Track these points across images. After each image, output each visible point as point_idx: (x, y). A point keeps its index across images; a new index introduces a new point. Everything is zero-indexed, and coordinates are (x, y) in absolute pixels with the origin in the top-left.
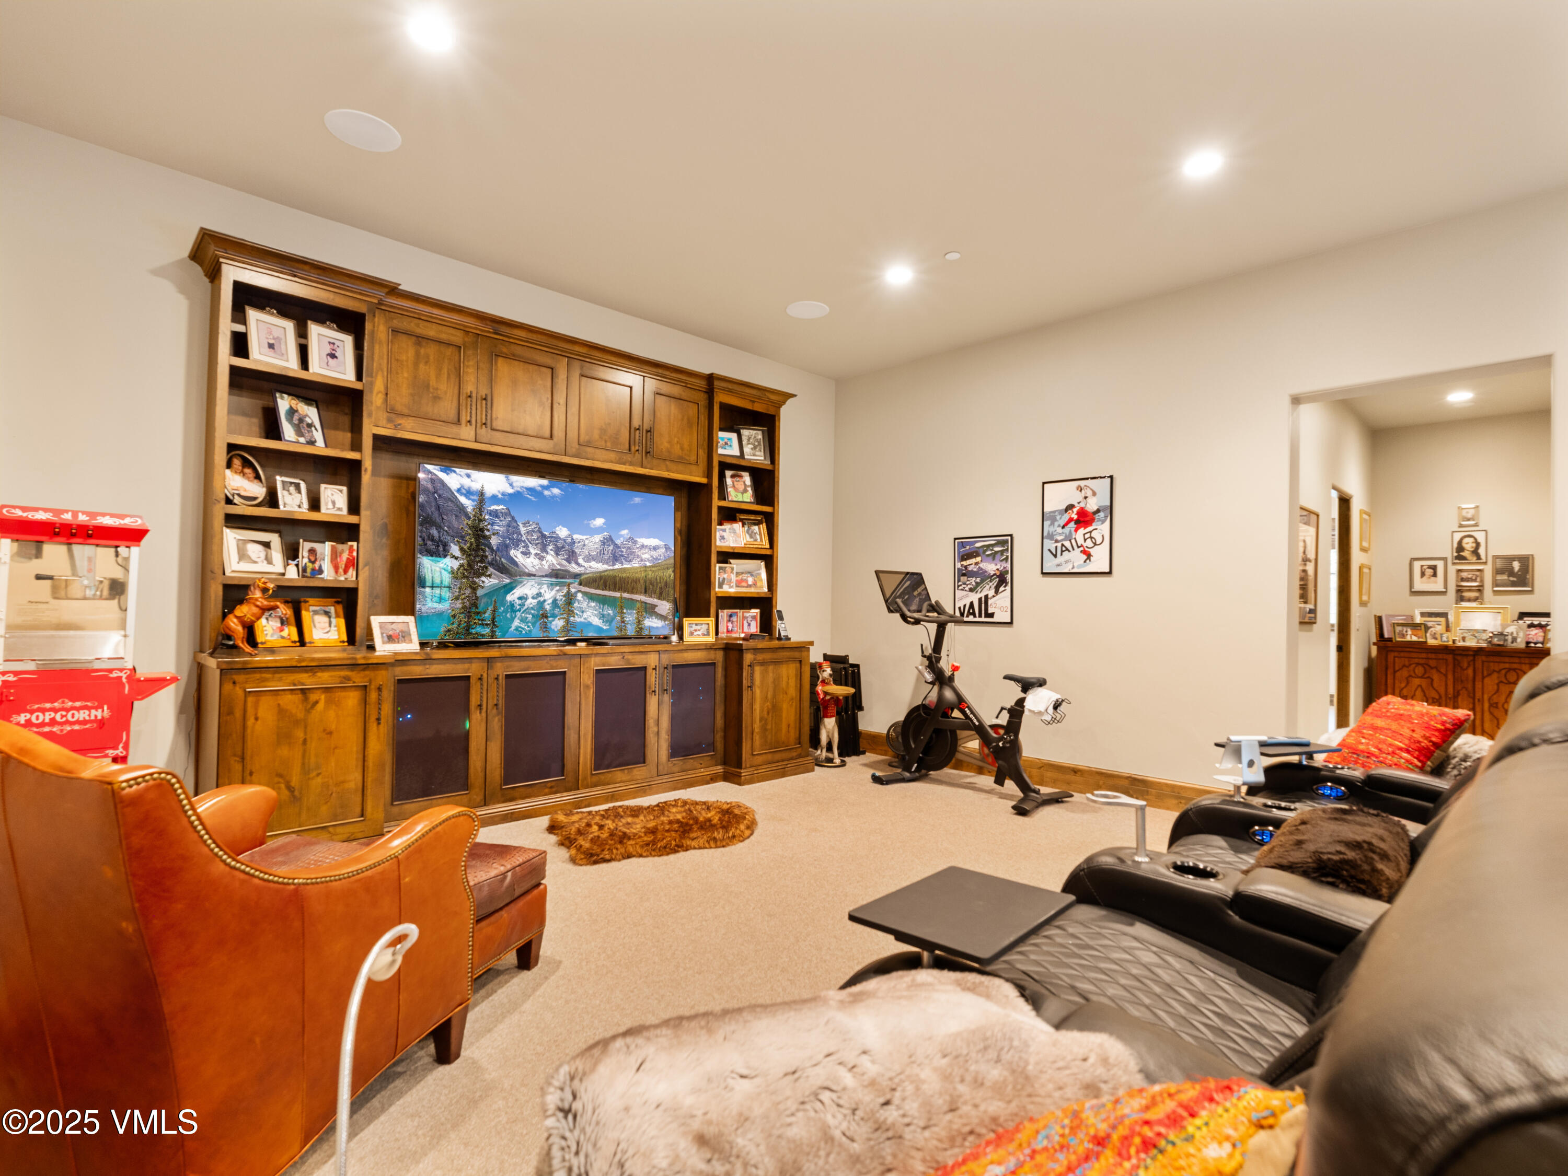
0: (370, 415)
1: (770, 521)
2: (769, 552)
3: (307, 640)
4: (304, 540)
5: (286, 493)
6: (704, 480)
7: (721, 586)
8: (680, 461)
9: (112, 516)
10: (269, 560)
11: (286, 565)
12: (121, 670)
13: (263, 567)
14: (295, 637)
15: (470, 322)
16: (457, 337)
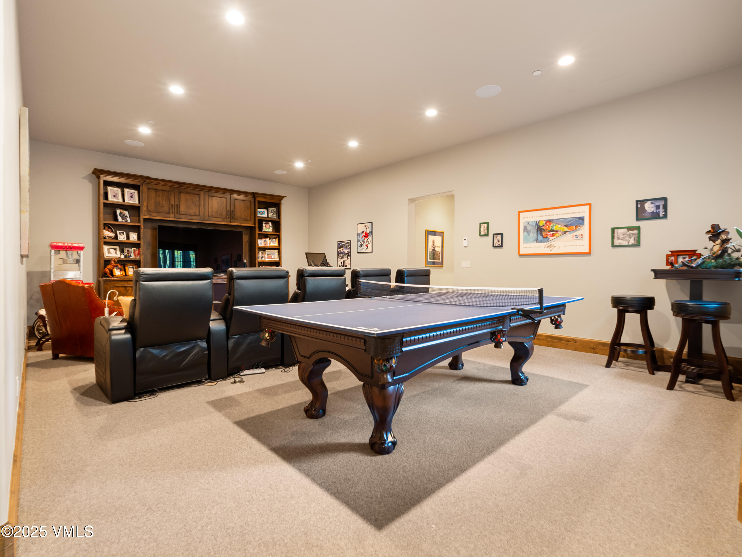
0: (142, 213)
1: (279, 237)
2: (278, 247)
3: (127, 275)
4: (126, 248)
5: (120, 235)
6: (253, 225)
7: (261, 259)
8: (245, 220)
9: (76, 244)
10: (116, 253)
11: (121, 255)
12: (80, 281)
13: (114, 255)
14: (124, 274)
15: (172, 184)
16: (168, 188)
